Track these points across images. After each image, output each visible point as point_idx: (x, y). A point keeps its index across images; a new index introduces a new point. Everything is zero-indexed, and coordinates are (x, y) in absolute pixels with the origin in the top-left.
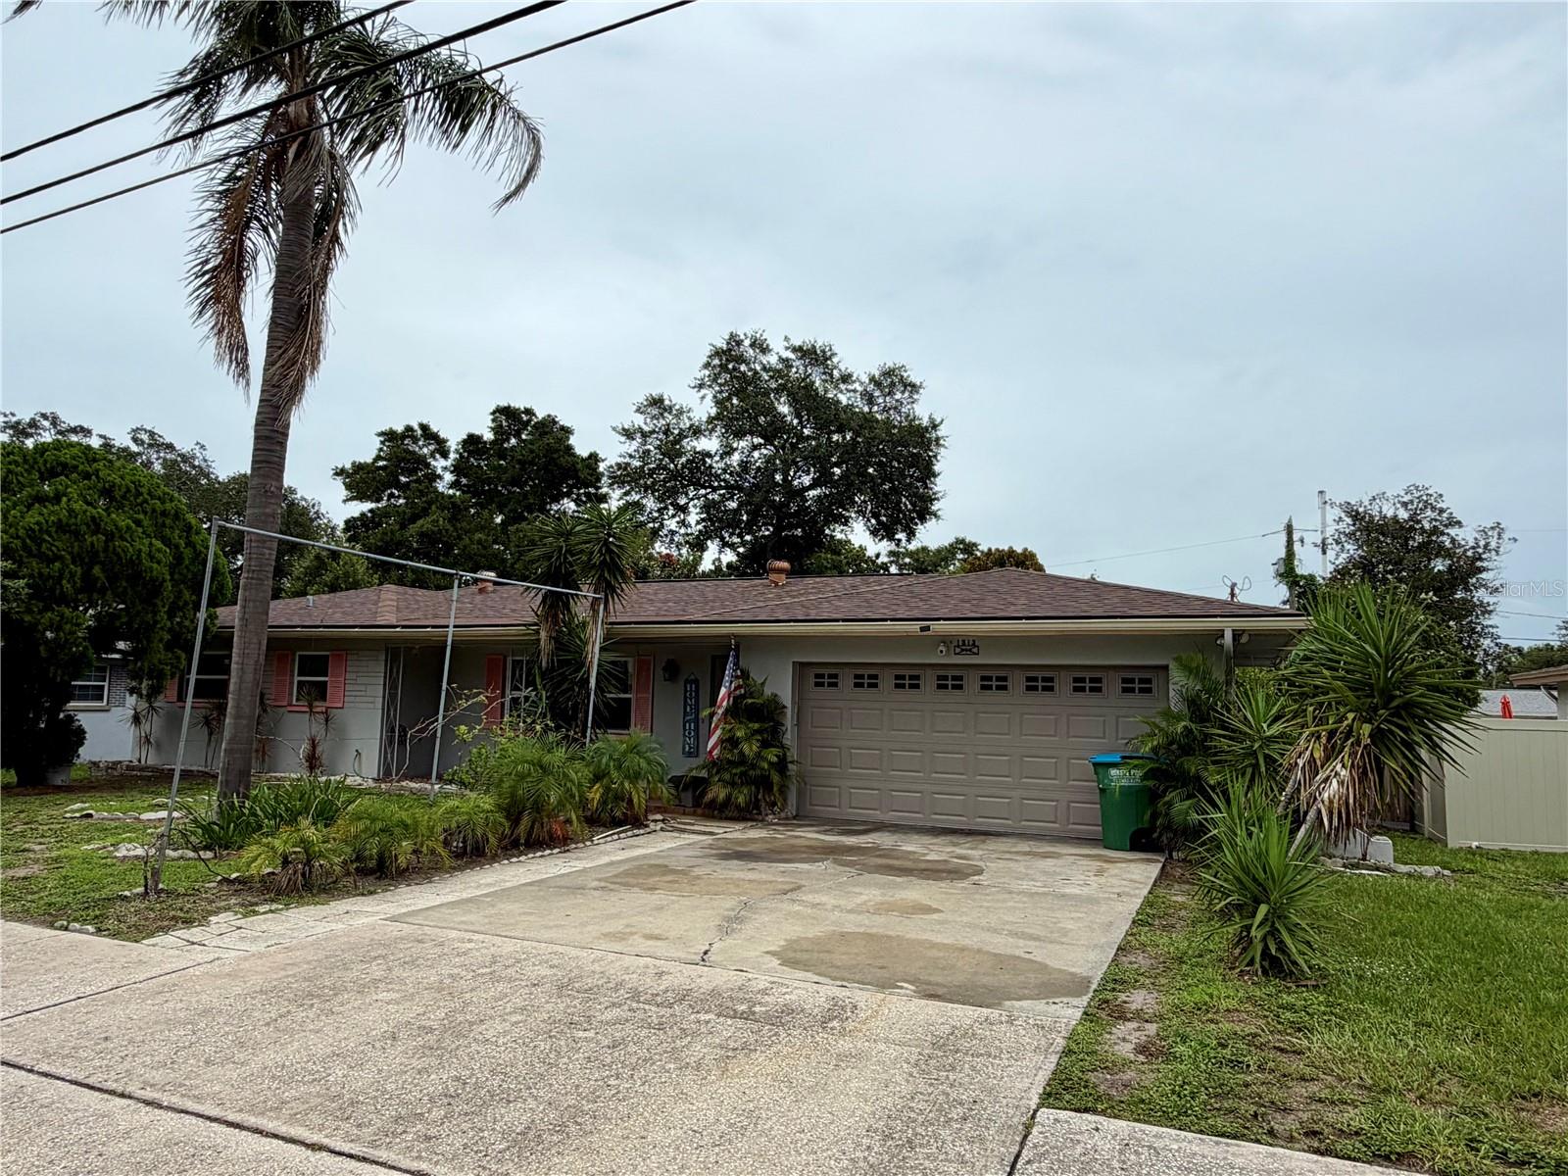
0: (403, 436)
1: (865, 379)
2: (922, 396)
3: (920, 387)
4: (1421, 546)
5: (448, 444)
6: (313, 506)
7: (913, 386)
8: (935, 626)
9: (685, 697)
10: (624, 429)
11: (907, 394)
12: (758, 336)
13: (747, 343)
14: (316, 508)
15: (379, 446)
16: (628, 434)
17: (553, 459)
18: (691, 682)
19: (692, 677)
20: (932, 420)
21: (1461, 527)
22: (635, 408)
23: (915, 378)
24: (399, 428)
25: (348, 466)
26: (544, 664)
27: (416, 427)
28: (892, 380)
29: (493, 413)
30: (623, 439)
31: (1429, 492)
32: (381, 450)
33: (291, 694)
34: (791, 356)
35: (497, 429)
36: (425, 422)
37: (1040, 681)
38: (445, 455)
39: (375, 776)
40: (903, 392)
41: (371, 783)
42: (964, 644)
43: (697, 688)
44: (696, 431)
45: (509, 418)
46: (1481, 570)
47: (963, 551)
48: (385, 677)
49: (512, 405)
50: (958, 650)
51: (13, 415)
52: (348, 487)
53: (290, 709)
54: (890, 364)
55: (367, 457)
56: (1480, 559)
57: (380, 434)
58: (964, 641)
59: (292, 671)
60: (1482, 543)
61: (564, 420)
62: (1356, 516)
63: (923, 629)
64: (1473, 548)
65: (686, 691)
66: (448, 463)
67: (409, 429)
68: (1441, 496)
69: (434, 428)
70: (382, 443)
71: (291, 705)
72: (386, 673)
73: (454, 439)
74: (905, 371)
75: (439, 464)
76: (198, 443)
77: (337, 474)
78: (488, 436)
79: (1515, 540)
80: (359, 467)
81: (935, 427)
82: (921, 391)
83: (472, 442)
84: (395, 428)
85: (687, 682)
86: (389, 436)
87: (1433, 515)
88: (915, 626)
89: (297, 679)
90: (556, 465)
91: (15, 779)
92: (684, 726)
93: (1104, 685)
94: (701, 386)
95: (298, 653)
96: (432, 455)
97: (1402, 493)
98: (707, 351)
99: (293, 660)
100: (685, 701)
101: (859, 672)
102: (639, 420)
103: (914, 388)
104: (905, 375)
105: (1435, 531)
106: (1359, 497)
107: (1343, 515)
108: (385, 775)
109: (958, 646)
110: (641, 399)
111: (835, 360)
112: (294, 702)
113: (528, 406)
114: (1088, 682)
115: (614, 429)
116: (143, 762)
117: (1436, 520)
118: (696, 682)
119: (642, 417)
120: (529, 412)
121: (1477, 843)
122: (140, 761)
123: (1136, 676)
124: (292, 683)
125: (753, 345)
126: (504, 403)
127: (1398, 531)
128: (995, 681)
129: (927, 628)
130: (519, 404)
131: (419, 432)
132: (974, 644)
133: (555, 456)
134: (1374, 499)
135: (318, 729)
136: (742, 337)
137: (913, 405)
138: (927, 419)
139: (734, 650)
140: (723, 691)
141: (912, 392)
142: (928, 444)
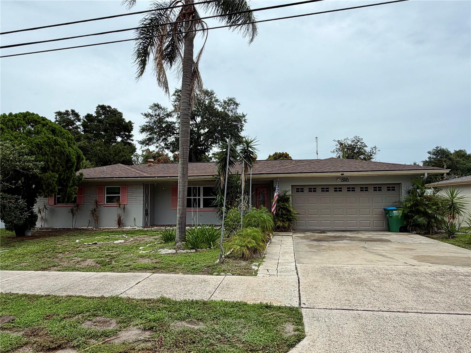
0: (65, 114)
1: (222, 101)
2: (239, 107)
3: (239, 104)
4: (357, 152)
5: (80, 117)
8: (345, 174)
10: (145, 114)
11: (235, 106)
15: (56, 117)
17: (120, 123)
20: (243, 114)
21: (367, 147)
22: (149, 107)
23: (237, 102)
28: (231, 102)
29: (97, 107)
30: (145, 117)
31: (359, 138)
33: (104, 201)
35: (97, 112)
36: (73, 109)
37: (364, 189)
39: (142, 226)
40: (234, 106)
41: (141, 228)
42: (344, 179)
44: (169, 115)
45: (102, 109)
46: (372, 158)
48: (143, 194)
49: (104, 105)
50: (342, 180)
53: (104, 205)
54: (231, 97)
56: (371, 156)
57: (56, 113)
58: (344, 178)
59: (104, 193)
60: (372, 151)
62: (341, 144)
63: (342, 174)
64: (370, 153)
66: (81, 123)
67: (67, 111)
68: (362, 139)
69: (77, 111)
71: (104, 204)
72: (143, 192)
73: (82, 115)
75: (78, 123)
78: (94, 115)
79: (379, 150)
81: (244, 116)
82: (239, 106)
83: (89, 116)
87: (360, 144)
88: (339, 174)
89: (106, 195)
90: (121, 125)
91: (15, 234)
93: (382, 189)
95: (106, 187)
96: (75, 120)
97: (353, 138)
99: (105, 189)
101: (310, 187)
102: (150, 111)
103: (237, 105)
105: (360, 148)
106: (342, 139)
107: (338, 143)
108: (145, 225)
109: (342, 179)
110: (151, 104)
111: (214, 95)
112: (105, 203)
113: (109, 105)
114: (378, 188)
115: (142, 114)
116: (43, 227)
117: (361, 145)
120: (109, 107)
122: (42, 226)
123: (391, 186)
124: (104, 197)
126: (101, 104)
127: (351, 148)
128: (351, 189)
129: (343, 174)
130: (106, 104)
131: (71, 113)
132: (347, 179)
133: (121, 122)
134: (345, 139)
135: (120, 212)
137: (237, 110)
138: (241, 114)
139: (278, 182)
140: (275, 194)
141: (236, 106)
142: (241, 121)
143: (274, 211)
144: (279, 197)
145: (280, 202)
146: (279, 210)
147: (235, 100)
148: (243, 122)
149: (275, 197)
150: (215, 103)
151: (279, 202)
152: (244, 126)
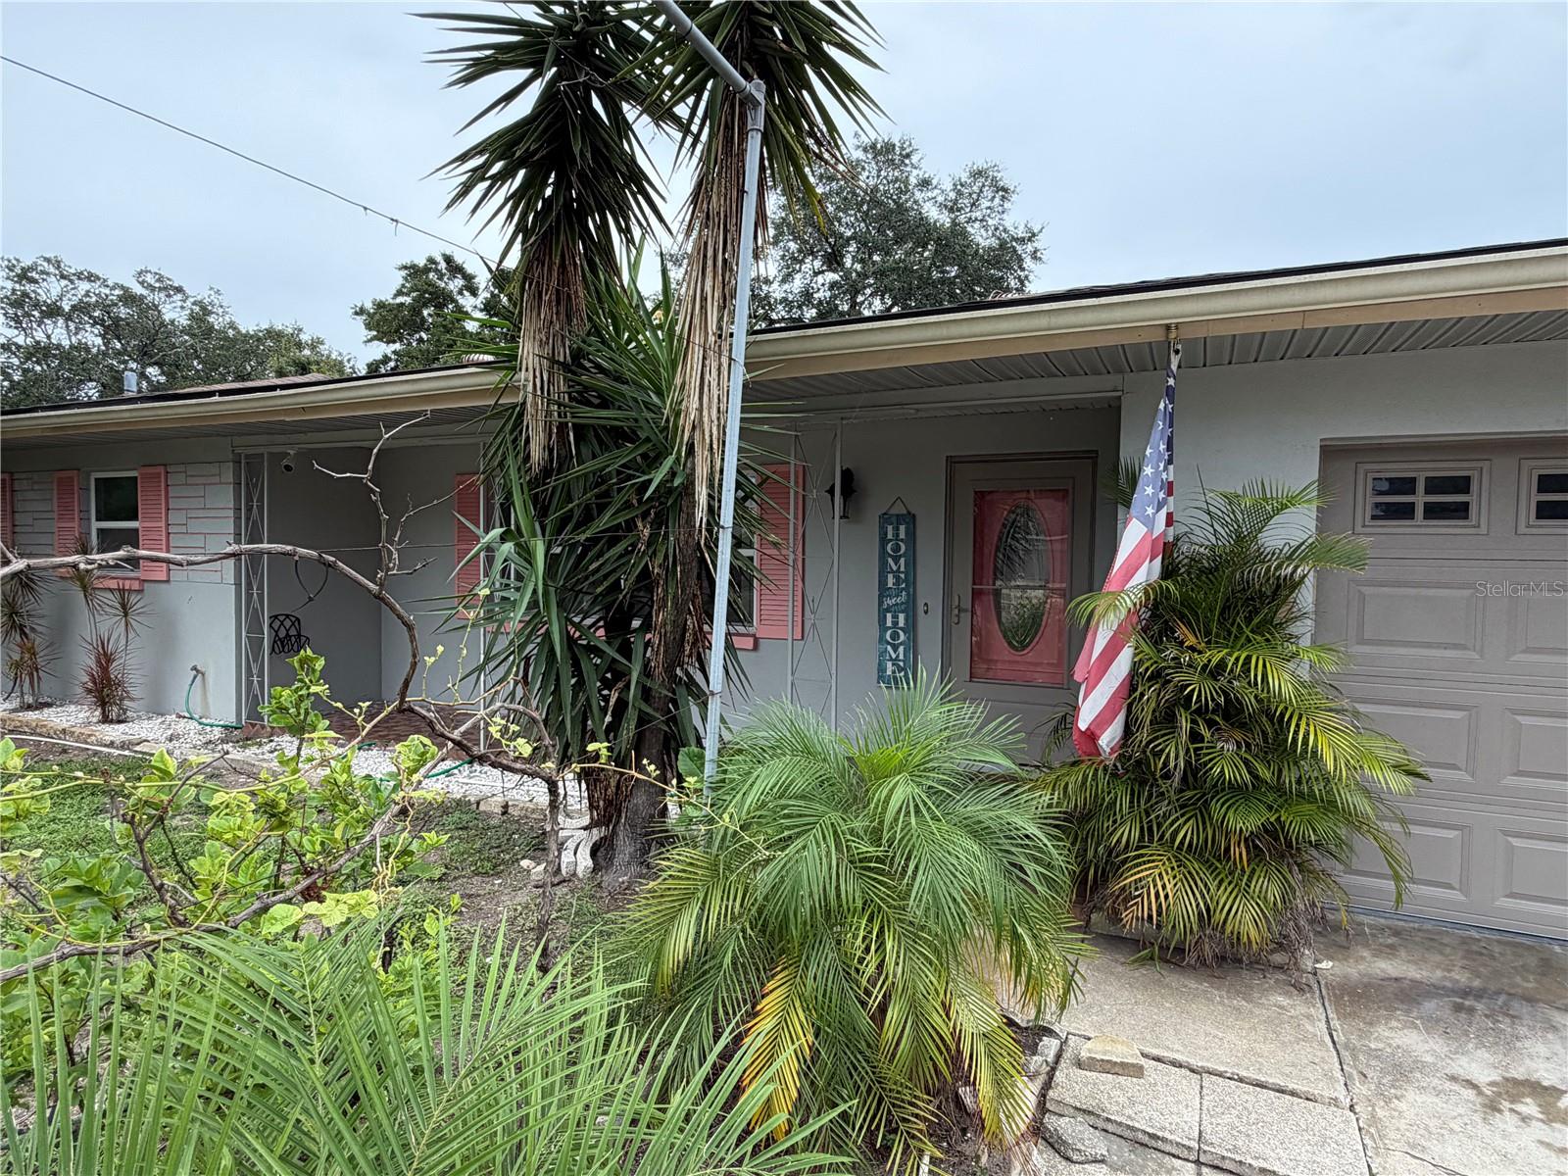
0: (426, 270)
1: (948, 186)
2: (1014, 203)
3: (1014, 191)
5: (476, 280)
6: (349, 361)
7: (1005, 190)
9: (883, 554)
11: (997, 200)
14: (352, 363)
15: (401, 281)
18: (899, 519)
19: (899, 509)
20: (1029, 230)
23: (1006, 181)
24: (421, 262)
25: (369, 306)
26: (536, 453)
27: (439, 259)
28: (983, 182)
32: (403, 286)
36: (447, 253)
38: (474, 292)
40: (992, 199)
43: (912, 536)
48: (237, 518)
51: (18, 259)
52: (368, 327)
54: (980, 164)
55: (387, 295)
57: (402, 268)
59: (87, 511)
65: (884, 541)
66: (479, 301)
67: (430, 260)
69: (459, 261)
70: (407, 278)
72: (238, 509)
73: (482, 275)
74: (997, 172)
75: (467, 302)
76: (211, 289)
77: (356, 313)
80: (380, 305)
82: (1014, 197)
84: (416, 262)
85: (885, 519)
86: (414, 272)
89: (96, 525)
92: (882, 620)
95: (94, 475)
96: (460, 292)
99: (85, 489)
100: (883, 564)
103: (1006, 193)
104: (997, 176)
111: (915, 159)
118: (910, 519)
124: (87, 533)
131: (443, 265)
137: (1005, 216)
138: (1022, 228)
139: (1170, 393)
140: (1133, 535)
141: (1003, 198)
142: (1020, 260)
143: (1103, 720)
144: (1168, 572)
145: (1182, 631)
146: (1165, 720)
147: (999, 175)
148: (1028, 263)
149: (1130, 571)
150: (918, 195)
151: (1168, 631)
152: (1031, 278)
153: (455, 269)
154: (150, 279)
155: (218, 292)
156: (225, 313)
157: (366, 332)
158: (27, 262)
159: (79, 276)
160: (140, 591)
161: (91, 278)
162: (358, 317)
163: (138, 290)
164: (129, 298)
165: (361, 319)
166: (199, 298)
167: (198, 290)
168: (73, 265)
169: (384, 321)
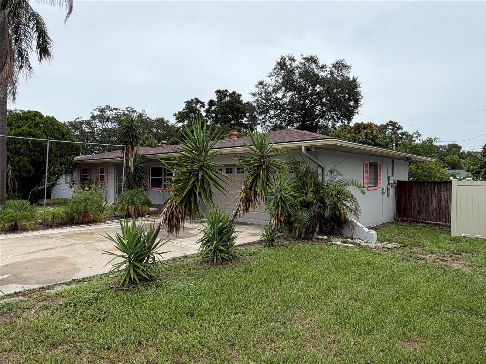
0: (191, 102)
3: (350, 66)
10: (252, 93)
12: (291, 56)
13: (287, 59)
16: (254, 95)
22: (255, 86)
23: (348, 64)
24: (190, 100)
25: (177, 113)
27: (194, 99)
29: (216, 92)
30: (252, 96)
32: (185, 107)
33: (99, 179)
34: (303, 61)
35: (218, 97)
36: (196, 97)
39: (114, 202)
40: (344, 69)
44: (275, 91)
45: (221, 94)
47: (391, 125)
49: (220, 89)
51: (101, 106)
52: (177, 119)
53: (98, 183)
54: (339, 60)
55: (182, 110)
57: (185, 102)
59: (99, 173)
61: (238, 92)
66: (205, 109)
67: (192, 100)
69: (199, 99)
70: (186, 105)
72: (115, 172)
73: (206, 102)
74: (344, 61)
76: (142, 111)
77: (174, 115)
78: (216, 100)
80: (179, 113)
82: (351, 68)
83: (211, 102)
86: (187, 103)
89: (100, 175)
94: (270, 76)
95: (100, 167)
98: (275, 63)
99: (99, 169)
102: (257, 90)
103: (348, 67)
104: (344, 63)
110: (256, 83)
112: (100, 181)
113: (226, 89)
115: (249, 94)
119: (257, 88)
120: (226, 91)
121: (463, 235)
125: (289, 59)
126: (218, 89)
131: (195, 101)
136: (286, 57)
153: (197, 101)
154: (129, 109)
155: (144, 111)
156: (146, 116)
157: (176, 121)
158: (103, 107)
159: (114, 109)
160: (104, 184)
161: (117, 109)
162: (174, 117)
163: (126, 112)
164: (124, 114)
165: (175, 117)
166: (140, 113)
167: (139, 111)
168: (112, 107)
169: (180, 117)
